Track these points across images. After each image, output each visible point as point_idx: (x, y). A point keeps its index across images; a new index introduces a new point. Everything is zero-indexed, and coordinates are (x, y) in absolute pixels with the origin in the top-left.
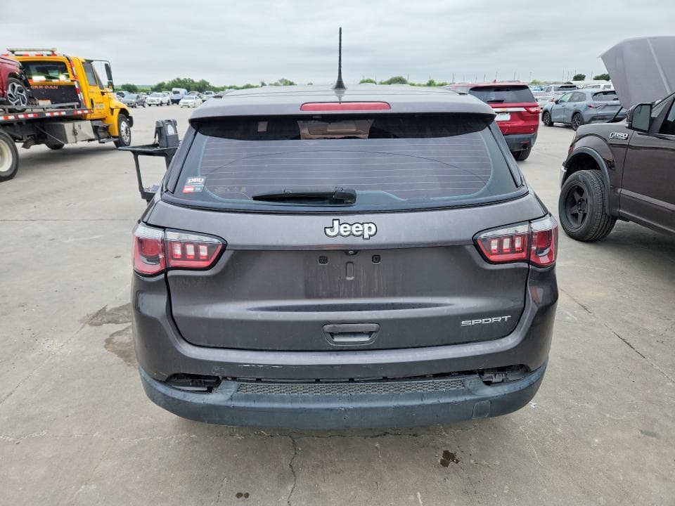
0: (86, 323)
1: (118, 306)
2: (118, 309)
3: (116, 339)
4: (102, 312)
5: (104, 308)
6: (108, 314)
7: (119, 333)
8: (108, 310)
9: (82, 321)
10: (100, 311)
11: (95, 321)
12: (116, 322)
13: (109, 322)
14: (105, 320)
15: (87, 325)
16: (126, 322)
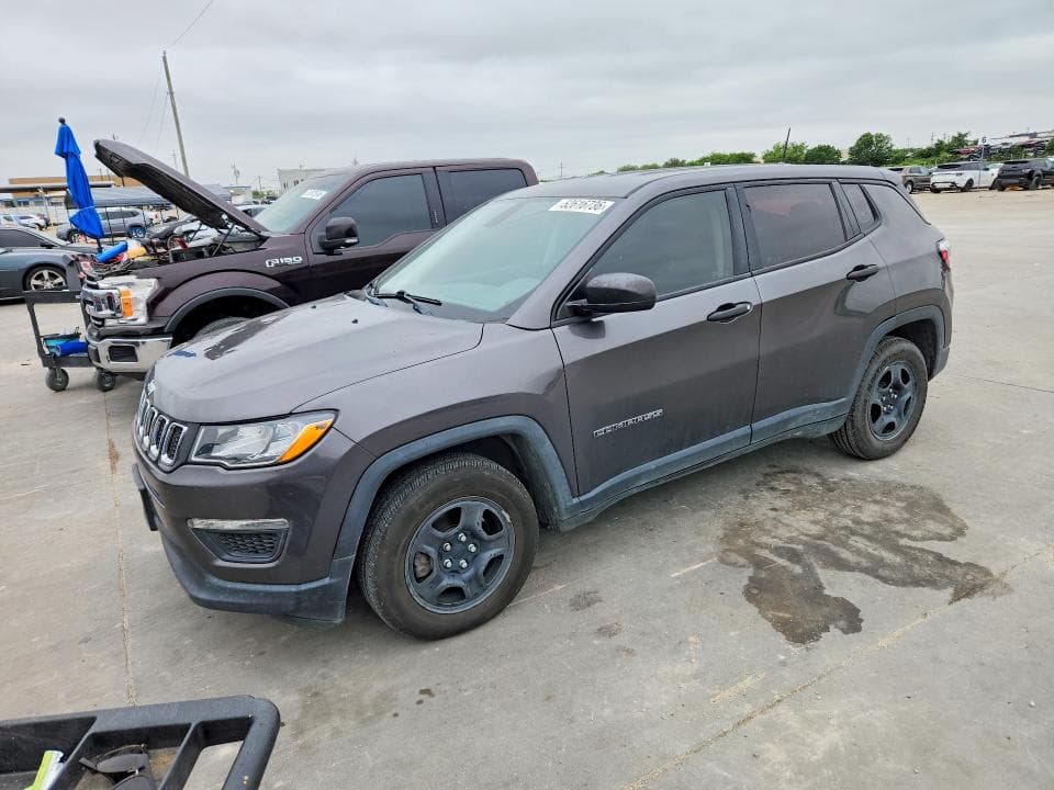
0: (997, 580)
1: (926, 590)
2: (931, 582)
3: (947, 531)
4: (964, 592)
5: (957, 597)
6: (951, 581)
7: (941, 538)
8: (950, 590)
9: (1007, 588)
10: (967, 595)
11: (981, 579)
12: (939, 557)
13: (954, 563)
14: (959, 570)
15: (995, 573)
16: (922, 550)
